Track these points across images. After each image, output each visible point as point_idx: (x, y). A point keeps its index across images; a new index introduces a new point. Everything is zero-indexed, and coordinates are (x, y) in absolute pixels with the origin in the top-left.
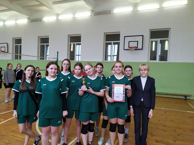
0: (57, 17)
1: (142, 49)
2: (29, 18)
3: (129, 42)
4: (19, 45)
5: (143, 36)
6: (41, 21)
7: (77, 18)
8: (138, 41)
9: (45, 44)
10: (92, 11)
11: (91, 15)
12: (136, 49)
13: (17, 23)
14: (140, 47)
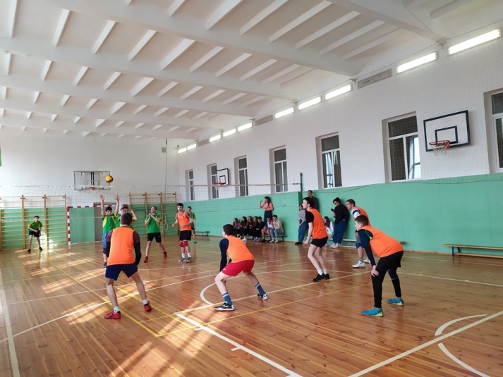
0: (294, 107)
1: (469, 143)
2: (253, 120)
3: (436, 131)
4: (244, 169)
5: (467, 112)
6: (273, 119)
8: (456, 127)
9: (282, 162)
10: (354, 80)
11: (352, 88)
12: (454, 145)
13: (239, 131)
14: (463, 138)
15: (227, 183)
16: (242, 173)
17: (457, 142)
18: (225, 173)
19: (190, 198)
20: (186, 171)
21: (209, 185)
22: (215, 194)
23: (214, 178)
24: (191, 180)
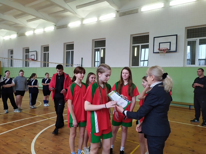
0: (81, 22)
1: (176, 51)
2: (55, 25)
3: (160, 43)
4: (47, 52)
5: (177, 35)
6: (67, 27)
7: (101, 21)
8: (170, 42)
10: (118, 12)
11: (116, 16)
12: (168, 51)
13: (45, 31)
14: (173, 48)
15: (35, 59)
16: (45, 54)
17: (170, 50)
18: (35, 53)
19: (10, 65)
20: (9, 50)
21: (23, 60)
22: (27, 64)
23: (26, 56)
24: (12, 55)
